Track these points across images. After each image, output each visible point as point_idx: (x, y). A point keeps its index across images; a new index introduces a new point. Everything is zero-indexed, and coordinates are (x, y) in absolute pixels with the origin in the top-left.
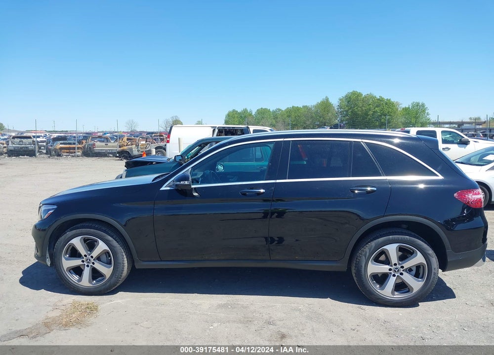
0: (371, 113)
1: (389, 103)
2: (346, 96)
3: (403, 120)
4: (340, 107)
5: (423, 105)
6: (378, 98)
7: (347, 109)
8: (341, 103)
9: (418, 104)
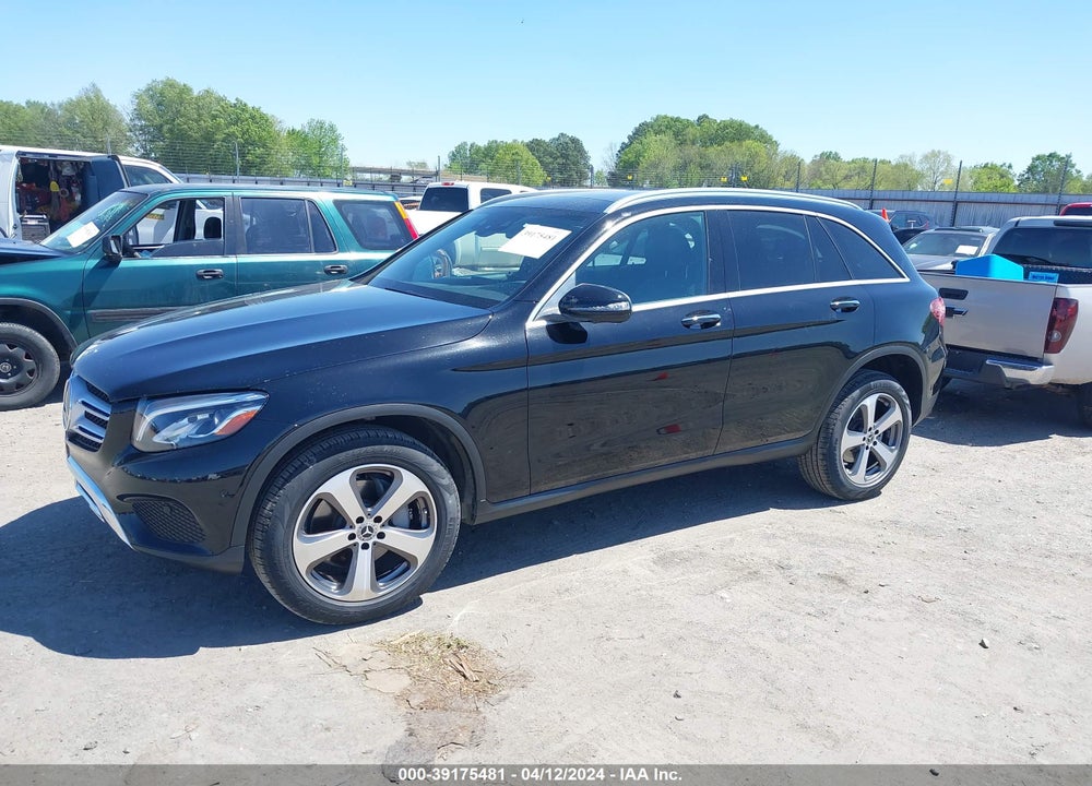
0: (219, 137)
1: (258, 118)
2: (148, 90)
3: (291, 158)
4: (139, 114)
5: (332, 128)
6: (234, 101)
7: (158, 121)
8: (138, 104)
9: (321, 125)
